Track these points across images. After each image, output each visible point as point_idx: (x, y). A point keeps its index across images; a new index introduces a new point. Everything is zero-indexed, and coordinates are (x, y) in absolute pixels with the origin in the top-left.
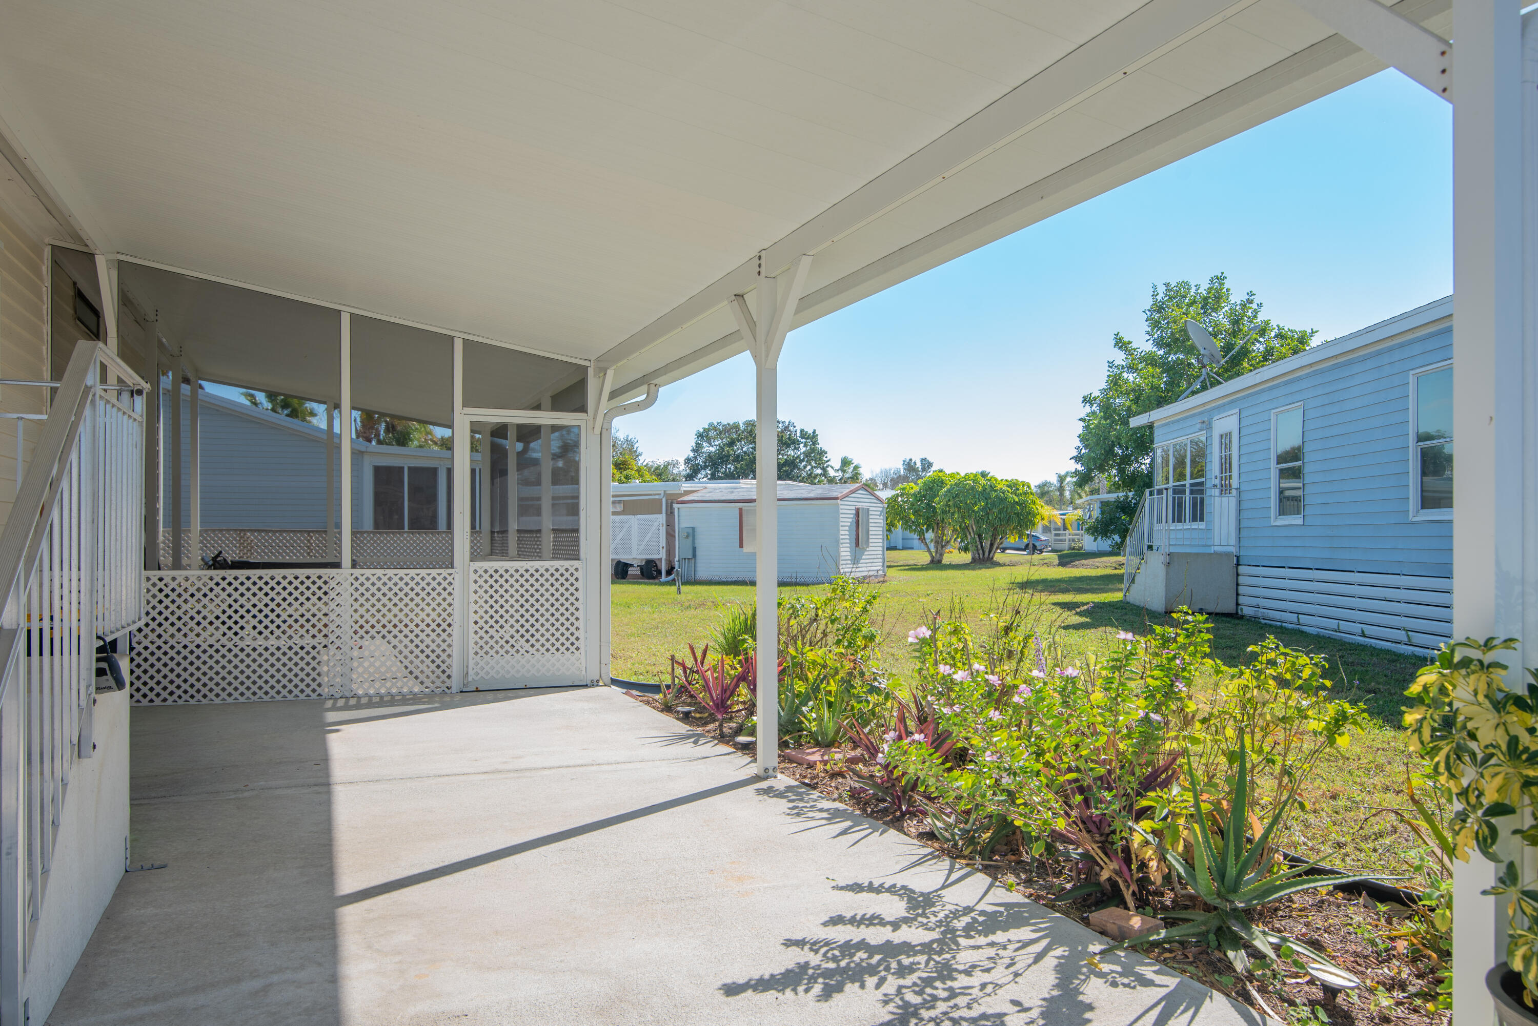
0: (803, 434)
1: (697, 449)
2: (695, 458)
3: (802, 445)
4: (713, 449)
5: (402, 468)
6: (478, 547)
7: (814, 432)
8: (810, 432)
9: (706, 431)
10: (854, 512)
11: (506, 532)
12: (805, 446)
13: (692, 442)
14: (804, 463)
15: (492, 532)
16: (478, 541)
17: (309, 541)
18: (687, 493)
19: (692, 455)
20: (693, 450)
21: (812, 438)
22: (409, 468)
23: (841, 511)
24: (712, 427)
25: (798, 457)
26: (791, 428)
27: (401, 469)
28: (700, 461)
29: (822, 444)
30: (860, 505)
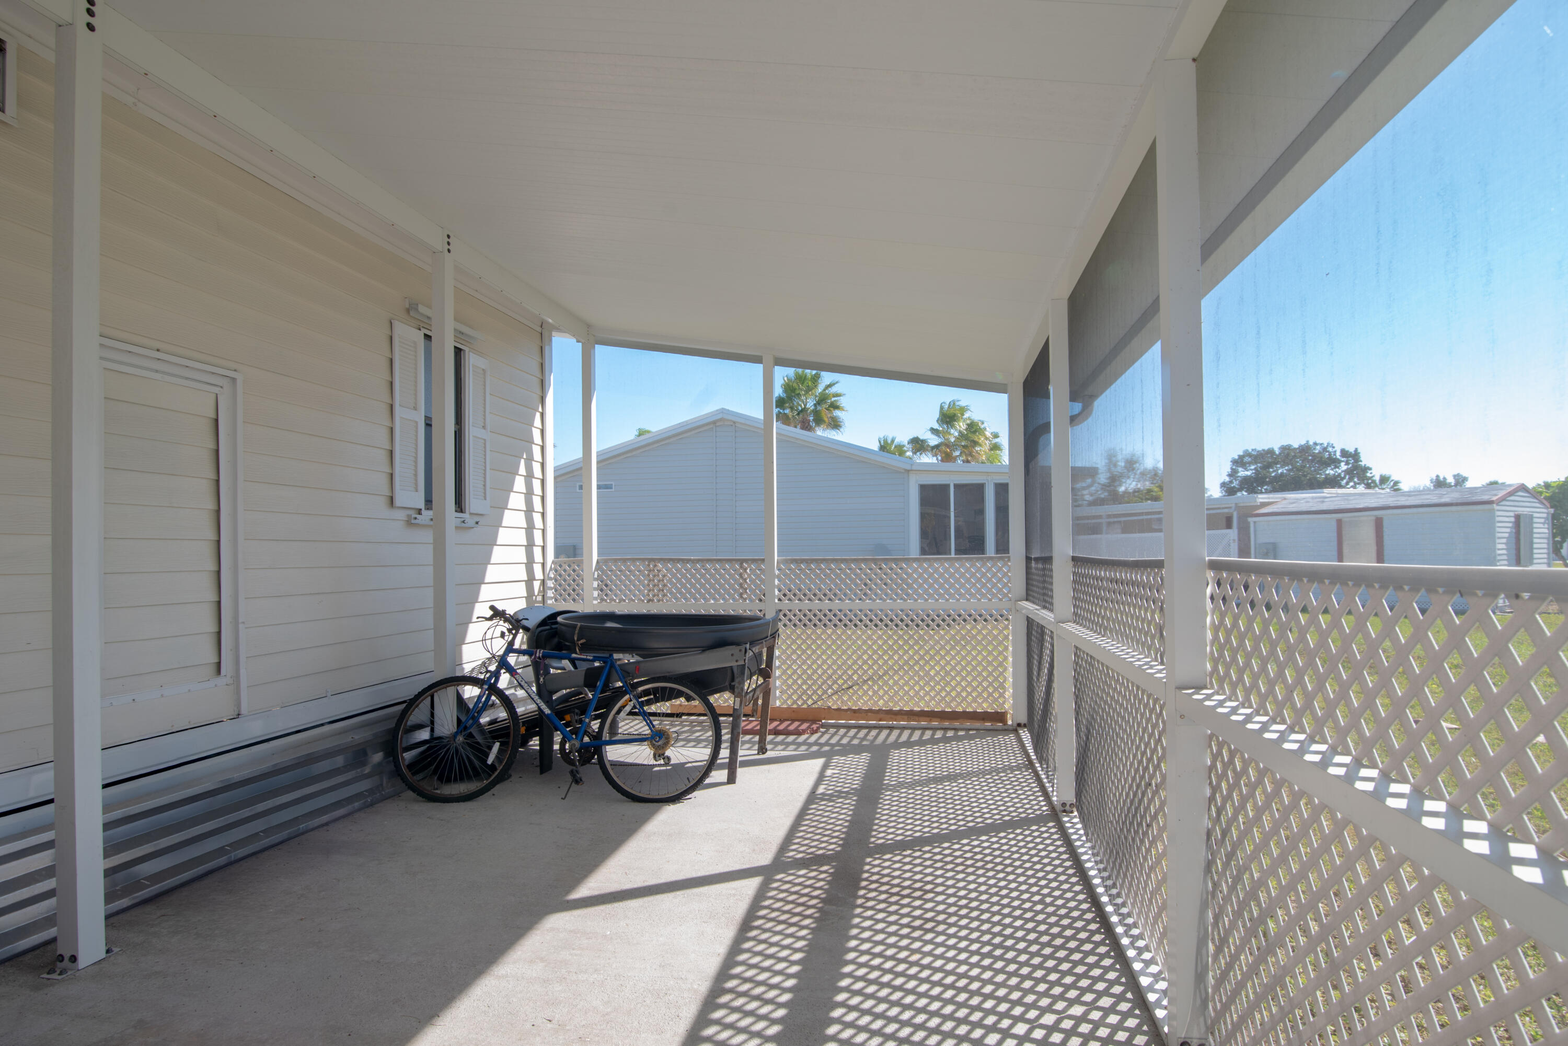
0: (1344, 453)
1: (1233, 474)
2: (1231, 482)
3: (1343, 464)
4: (1249, 473)
5: (948, 486)
6: (1005, 585)
7: (1356, 450)
8: (1352, 450)
9: (1241, 457)
10: (1513, 519)
11: (1048, 560)
12: (1347, 463)
13: (1227, 468)
14: (1345, 481)
15: (1028, 559)
16: (1005, 575)
17: (741, 575)
18: (1264, 505)
19: (1227, 479)
20: (1229, 475)
21: (1356, 456)
22: (956, 486)
23: (1498, 519)
24: (1247, 454)
25: (1339, 474)
26: (1330, 449)
27: (945, 487)
28: (1235, 484)
29: (1365, 461)
30: (1520, 510)
